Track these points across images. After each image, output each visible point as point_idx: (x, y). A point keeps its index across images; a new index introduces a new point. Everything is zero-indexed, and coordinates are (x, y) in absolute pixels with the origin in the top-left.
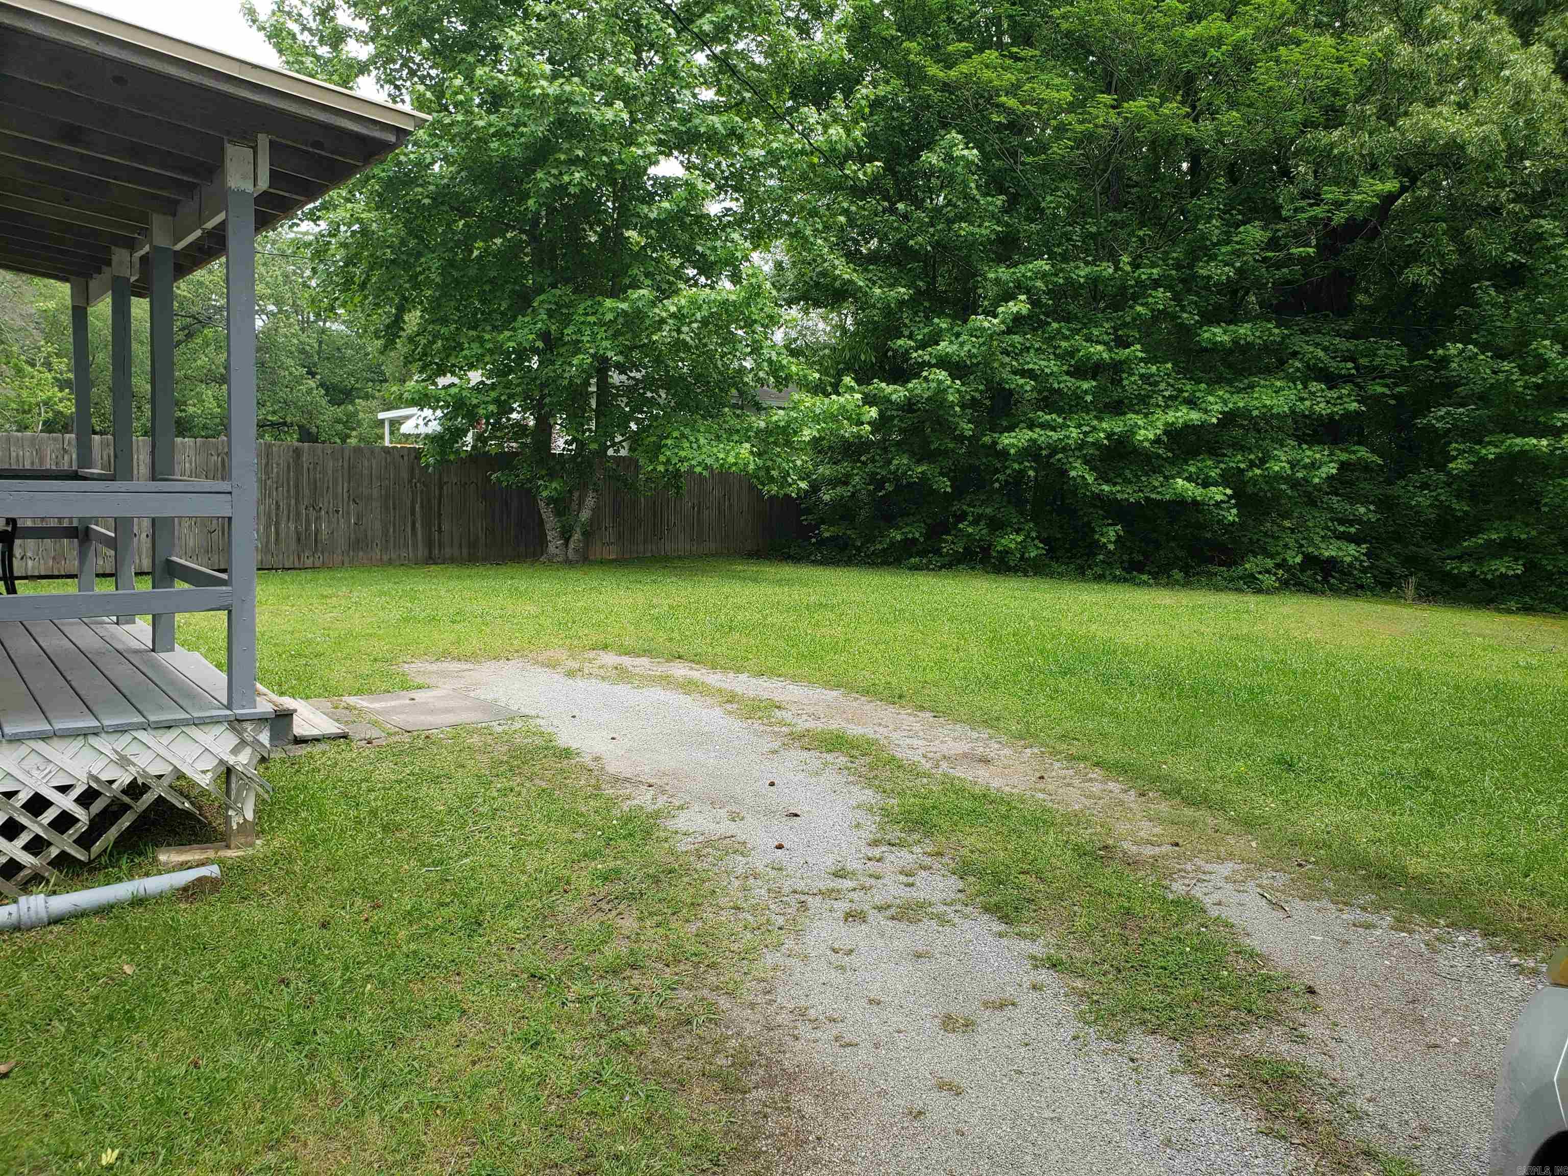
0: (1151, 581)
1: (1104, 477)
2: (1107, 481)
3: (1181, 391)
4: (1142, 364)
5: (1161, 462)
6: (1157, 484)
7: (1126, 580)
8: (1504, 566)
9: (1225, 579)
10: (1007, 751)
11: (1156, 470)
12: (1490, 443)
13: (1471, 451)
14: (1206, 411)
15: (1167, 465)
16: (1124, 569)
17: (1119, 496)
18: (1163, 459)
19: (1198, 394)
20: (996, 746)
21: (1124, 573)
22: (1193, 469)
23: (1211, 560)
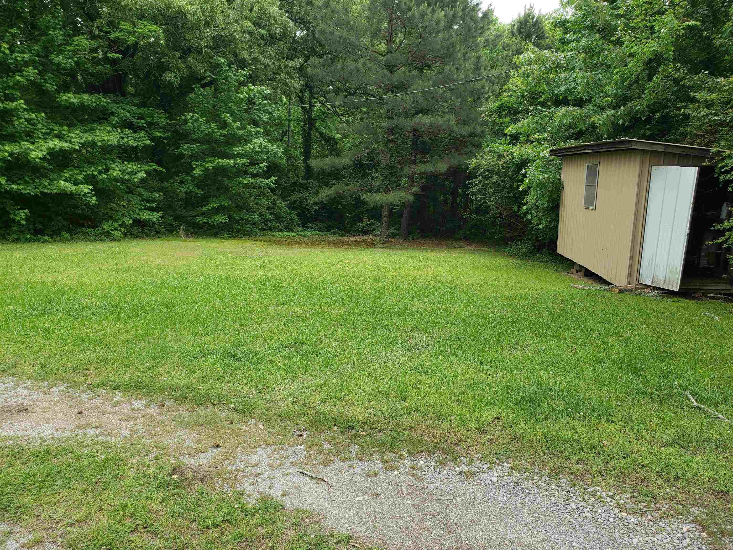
0: (50, 240)
1: (10, 180)
2: (14, 182)
3: (52, 130)
4: (25, 112)
5: (46, 171)
6: (46, 184)
7: (34, 241)
8: (221, 219)
9: (93, 235)
10: (37, 395)
11: (45, 176)
12: (209, 161)
13: (201, 165)
14: (71, 142)
15: (50, 172)
16: (31, 234)
17: (23, 191)
18: (48, 169)
19: (63, 132)
20: (26, 392)
21: (33, 237)
22: (67, 175)
23: (83, 225)
